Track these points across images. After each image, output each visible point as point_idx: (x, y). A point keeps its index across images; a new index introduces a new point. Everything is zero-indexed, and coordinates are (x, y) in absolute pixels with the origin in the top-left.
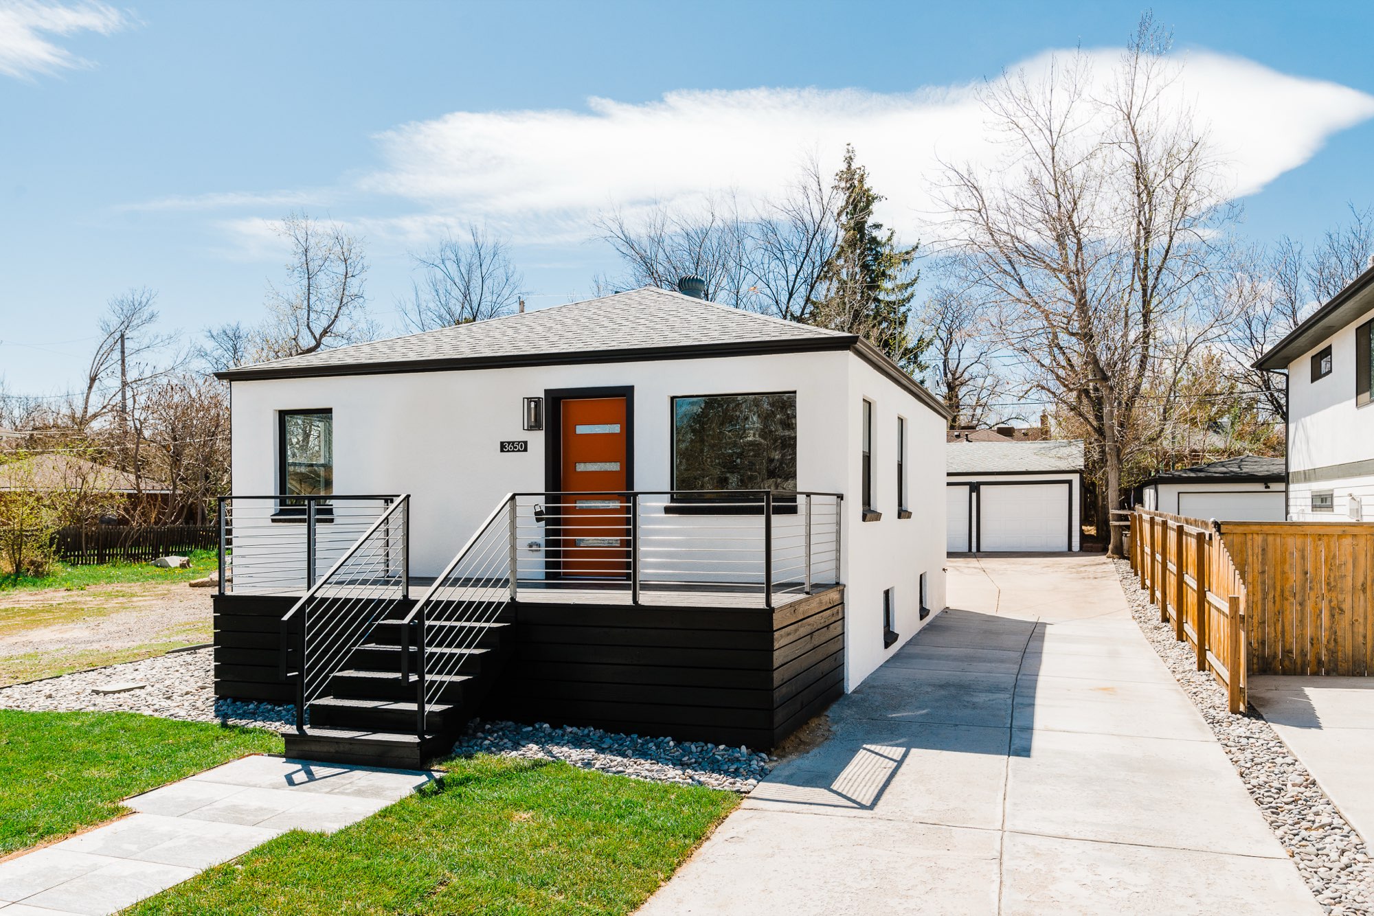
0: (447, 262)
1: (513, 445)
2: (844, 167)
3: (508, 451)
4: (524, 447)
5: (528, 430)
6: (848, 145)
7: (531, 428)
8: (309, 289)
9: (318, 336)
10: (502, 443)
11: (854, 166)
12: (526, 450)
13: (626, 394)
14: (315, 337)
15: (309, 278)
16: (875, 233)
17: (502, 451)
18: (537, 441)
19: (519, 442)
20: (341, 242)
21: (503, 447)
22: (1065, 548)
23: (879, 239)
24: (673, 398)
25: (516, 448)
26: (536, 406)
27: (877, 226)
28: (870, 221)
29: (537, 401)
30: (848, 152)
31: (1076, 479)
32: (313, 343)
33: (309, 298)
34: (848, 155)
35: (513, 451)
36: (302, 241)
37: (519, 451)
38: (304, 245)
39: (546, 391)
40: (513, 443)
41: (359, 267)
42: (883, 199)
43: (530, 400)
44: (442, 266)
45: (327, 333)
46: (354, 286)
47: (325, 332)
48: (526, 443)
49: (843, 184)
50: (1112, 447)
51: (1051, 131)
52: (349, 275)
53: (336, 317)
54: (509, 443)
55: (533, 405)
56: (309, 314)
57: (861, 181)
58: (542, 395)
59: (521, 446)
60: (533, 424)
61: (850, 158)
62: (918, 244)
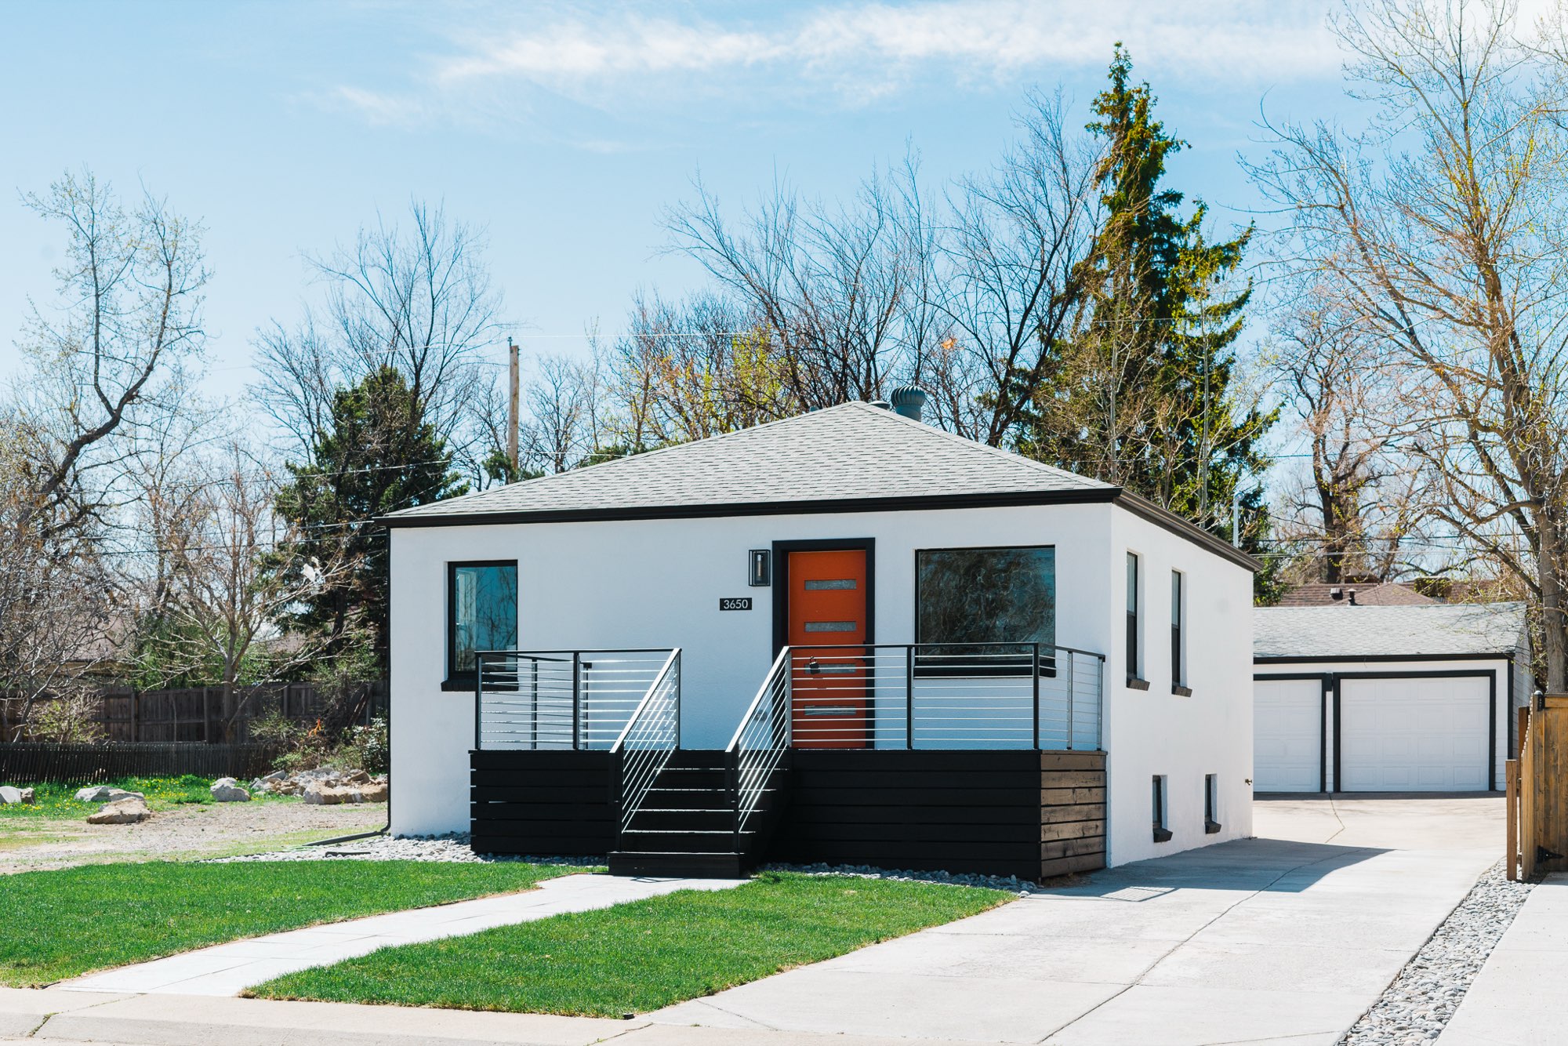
0: (369, 271)
1: (735, 602)
2: (1110, 86)
3: (730, 609)
4: (748, 604)
5: (752, 586)
6: (1118, 45)
7: (758, 582)
8: (98, 316)
9: (115, 405)
10: (722, 600)
11: (1129, 85)
12: (750, 608)
13: (865, 547)
14: (109, 407)
15: (97, 296)
16: (1168, 210)
17: (722, 609)
18: (764, 597)
19: (742, 599)
20: (161, 228)
21: (723, 604)
22: (1485, 786)
23: (1176, 220)
24: (917, 552)
25: (739, 605)
26: (762, 559)
27: (1174, 198)
28: (1160, 187)
29: (764, 554)
30: (1118, 58)
31: (1501, 667)
32: (109, 418)
33: (97, 333)
34: (1117, 65)
35: (735, 609)
36: (85, 226)
37: (742, 609)
38: (89, 233)
39: (775, 543)
40: (735, 600)
41: (196, 273)
42: (1184, 147)
43: (755, 553)
44: (361, 279)
45: (132, 398)
46: (183, 309)
47: (130, 396)
48: (750, 600)
49: (1106, 120)
50: (1553, 614)
51: (1461, 77)
52: (175, 289)
53: (150, 369)
54: (730, 600)
55: (759, 558)
56: (97, 363)
57: (1142, 112)
58: (769, 547)
59: (745, 603)
60: (759, 579)
61: (1122, 70)
62: (1250, 230)
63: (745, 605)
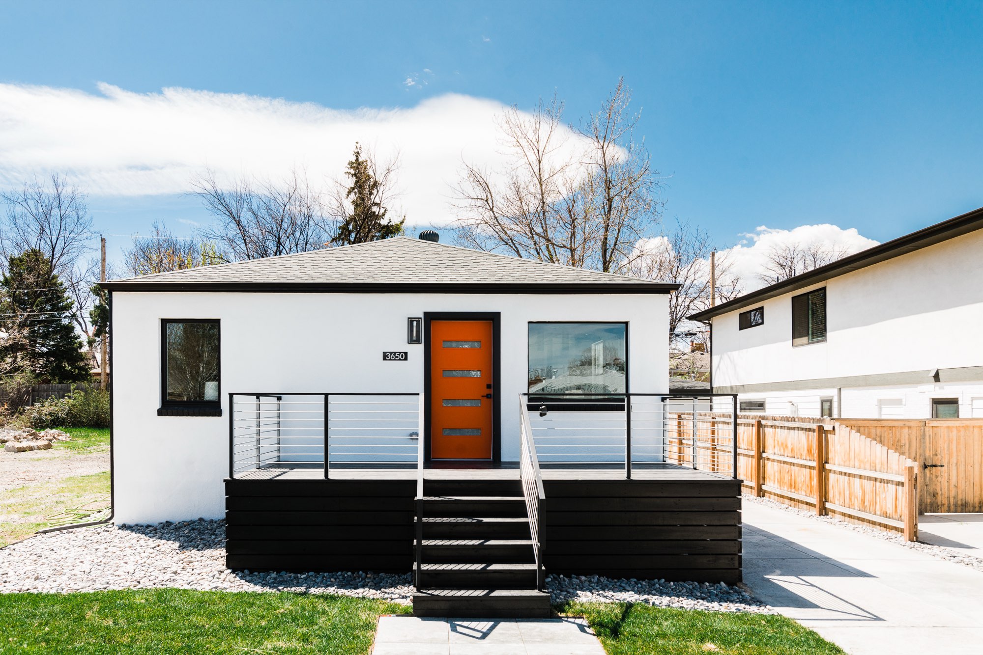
1: (395, 355)
2: (353, 159)
3: (390, 360)
4: (405, 356)
5: (409, 343)
6: (357, 143)
7: (411, 341)
10: (384, 353)
11: (360, 160)
12: (406, 359)
13: (493, 319)
16: (374, 209)
17: (384, 359)
18: (417, 352)
19: (400, 353)
21: (385, 356)
23: (377, 213)
24: (529, 323)
25: (397, 357)
26: (417, 324)
28: (372, 200)
29: (418, 320)
30: (357, 148)
34: (356, 151)
35: (395, 360)
37: (400, 360)
39: (426, 314)
40: (395, 353)
43: (411, 321)
48: (406, 354)
49: (352, 171)
51: (538, 150)
54: (391, 353)
55: (415, 323)
57: (365, 170)
58: (422, 316)
59: (402, 355)
60: (414, 339)
61: (358, 153)
62: (404, 220)
63: (402, 357)
